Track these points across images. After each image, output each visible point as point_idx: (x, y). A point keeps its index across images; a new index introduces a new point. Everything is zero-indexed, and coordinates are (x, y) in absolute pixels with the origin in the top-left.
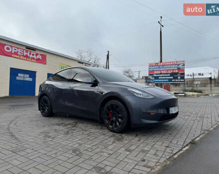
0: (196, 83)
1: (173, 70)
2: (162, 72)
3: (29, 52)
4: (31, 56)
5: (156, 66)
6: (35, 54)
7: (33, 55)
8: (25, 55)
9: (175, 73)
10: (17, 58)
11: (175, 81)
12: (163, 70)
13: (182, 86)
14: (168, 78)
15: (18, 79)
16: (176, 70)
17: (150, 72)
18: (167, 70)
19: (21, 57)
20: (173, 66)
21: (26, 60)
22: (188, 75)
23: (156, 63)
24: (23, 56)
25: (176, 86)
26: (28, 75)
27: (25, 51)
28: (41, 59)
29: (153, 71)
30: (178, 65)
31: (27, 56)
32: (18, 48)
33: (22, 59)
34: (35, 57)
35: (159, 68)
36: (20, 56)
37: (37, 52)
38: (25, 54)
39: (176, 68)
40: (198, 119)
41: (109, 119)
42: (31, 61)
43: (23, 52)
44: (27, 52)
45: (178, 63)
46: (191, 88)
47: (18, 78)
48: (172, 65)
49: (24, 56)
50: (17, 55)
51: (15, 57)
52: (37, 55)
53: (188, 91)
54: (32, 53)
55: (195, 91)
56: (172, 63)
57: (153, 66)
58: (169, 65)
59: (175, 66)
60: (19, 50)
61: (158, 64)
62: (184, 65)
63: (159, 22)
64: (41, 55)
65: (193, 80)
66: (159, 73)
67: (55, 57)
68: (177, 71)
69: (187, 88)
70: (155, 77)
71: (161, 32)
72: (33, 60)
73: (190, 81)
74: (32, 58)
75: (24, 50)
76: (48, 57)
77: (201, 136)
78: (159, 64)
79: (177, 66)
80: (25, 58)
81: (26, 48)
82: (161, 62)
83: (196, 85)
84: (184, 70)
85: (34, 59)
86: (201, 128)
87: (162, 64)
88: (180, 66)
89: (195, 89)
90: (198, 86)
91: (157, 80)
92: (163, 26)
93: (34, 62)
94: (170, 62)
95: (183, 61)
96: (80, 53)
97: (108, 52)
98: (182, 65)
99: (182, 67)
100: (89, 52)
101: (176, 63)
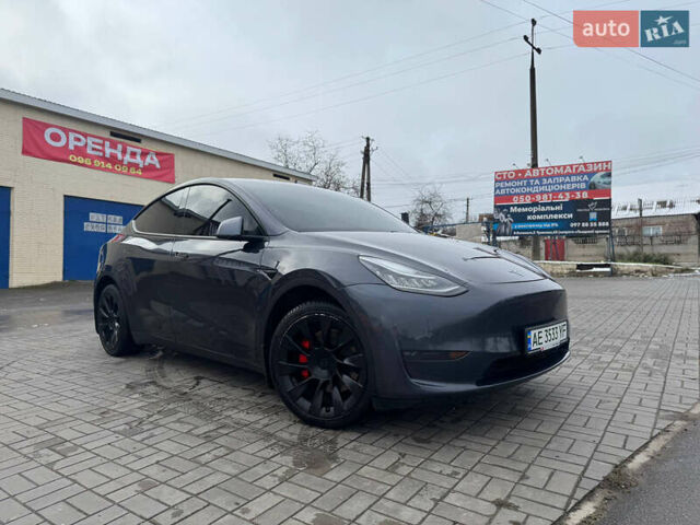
0: (651, 231)
1: (572, 192)
2: (538, 198)
3: (120, 147)
4: (128, 158)
5: (517, 179)
6: (139, 151)
7: (133, 154)
8: (108, 156)
9: (581, 200)
10: (83, 165)
11: (581, 228)
12: (542, 193)
13: (603, 242)
14: (556, 216)
15: (90, 229)
16: (581, 191)
17: (497, 198)
18: (555, 193)
19: (97, 163)
20: (574, 179)
21: (112, 171)
22: (625, 209)
23: (517, 172)
24: (103, 158)
25: (584, 242)
26: (118, 218)
27: (107, 143)
28: (158, 166)
29: (509, 197)
30: (591, 174)
31: (113, 160)
32: (85, 136)
33: (99, 168)
34: (138, 160)
35: (528, 185)
36: (93, 158)
37: (145, 145)
38: (108, 151)
39: (583, 186)
40: (649, 362)
41: (297, 375)
42: (128, 174)
43: (103, 145)
44: (114, 146)
45: (590, 170)
46: (632, 249)
47: (88, 227)
48: (570, 175)
49: (107, 160)
50: (85, 156)
51: (76, 163)
52: (144, 154)
53: (622, 258)
54: (129, 149)
55: (647, 260)
56: (568, 170)
57: (508, 180)
58: (559, 175)
59: (579, 178)
60: (90, 141)
61: (523, 171)
62: (609, 175)
63: (526, 38)
64: (158, 154)
65: (642, 222)
66: (528, 202)
67: (201, 160)
68: (585, 195)
69: (618, 250)
70: (514, 215)
71: (533, 70)
72: (132, 171)
73: (629, 227)
74: (130, 165)
75: (104, 139)
76: (181, 161)
77: (655, 446)
78: (528, 174)
79: (586, 178)
80: (109, 166)
81: (112, 134)
82: (535, 165)
83: (651, 238)
84: (608, 192)
85: (136, 166)
86: (656, 404)
87: (536, 172)
88: (596, 178)
89: (647, 250)
90: (656, 241)
91: (520, 226)
92: (539, 51)
93: (137, 176)
94: (565, 167)
95: (607, 163)
96: (283, 145)
97: (368, 139)
98: (602, 177)
99: (602, 181)
100: (311, 144)
101: (582, 169)
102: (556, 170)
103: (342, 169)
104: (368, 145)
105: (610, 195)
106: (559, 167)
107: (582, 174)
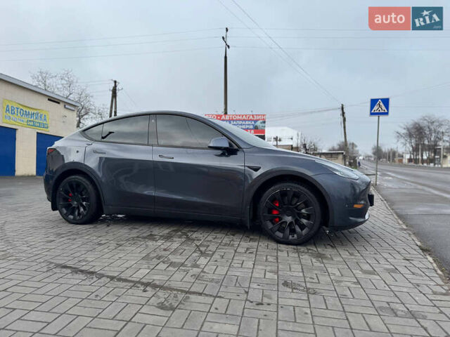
1: (246, 129)
20: (247, 122)
23: (217, 115)
30: (255, 121)
39: (251, 127)
45: (255, 119)
48: (244, 120)
56: (245, 117)
58: (240, 120)
59: (250, 123)
61: (221, 116)
62: (264, 122)
63: (223, 38)
71: (226, 57)
78: (223, 117)
79: (253, 123)
82: (226, 113)
84: (264, 131)
87: (227, 118)
88: (258, 124)
92: (229, 47)
94: (243, 116)
95: (264, 115)
96: (44, 76)
97: (115, 82)
98: (261, 123)
99: (261, 125)
100: (66, 79)
101: (251, 117)
102: (238, 118)
103: (92, 99)
104: (116, 86)
105: (264, 133)
106: (240, 116)
107: (251, 120)
